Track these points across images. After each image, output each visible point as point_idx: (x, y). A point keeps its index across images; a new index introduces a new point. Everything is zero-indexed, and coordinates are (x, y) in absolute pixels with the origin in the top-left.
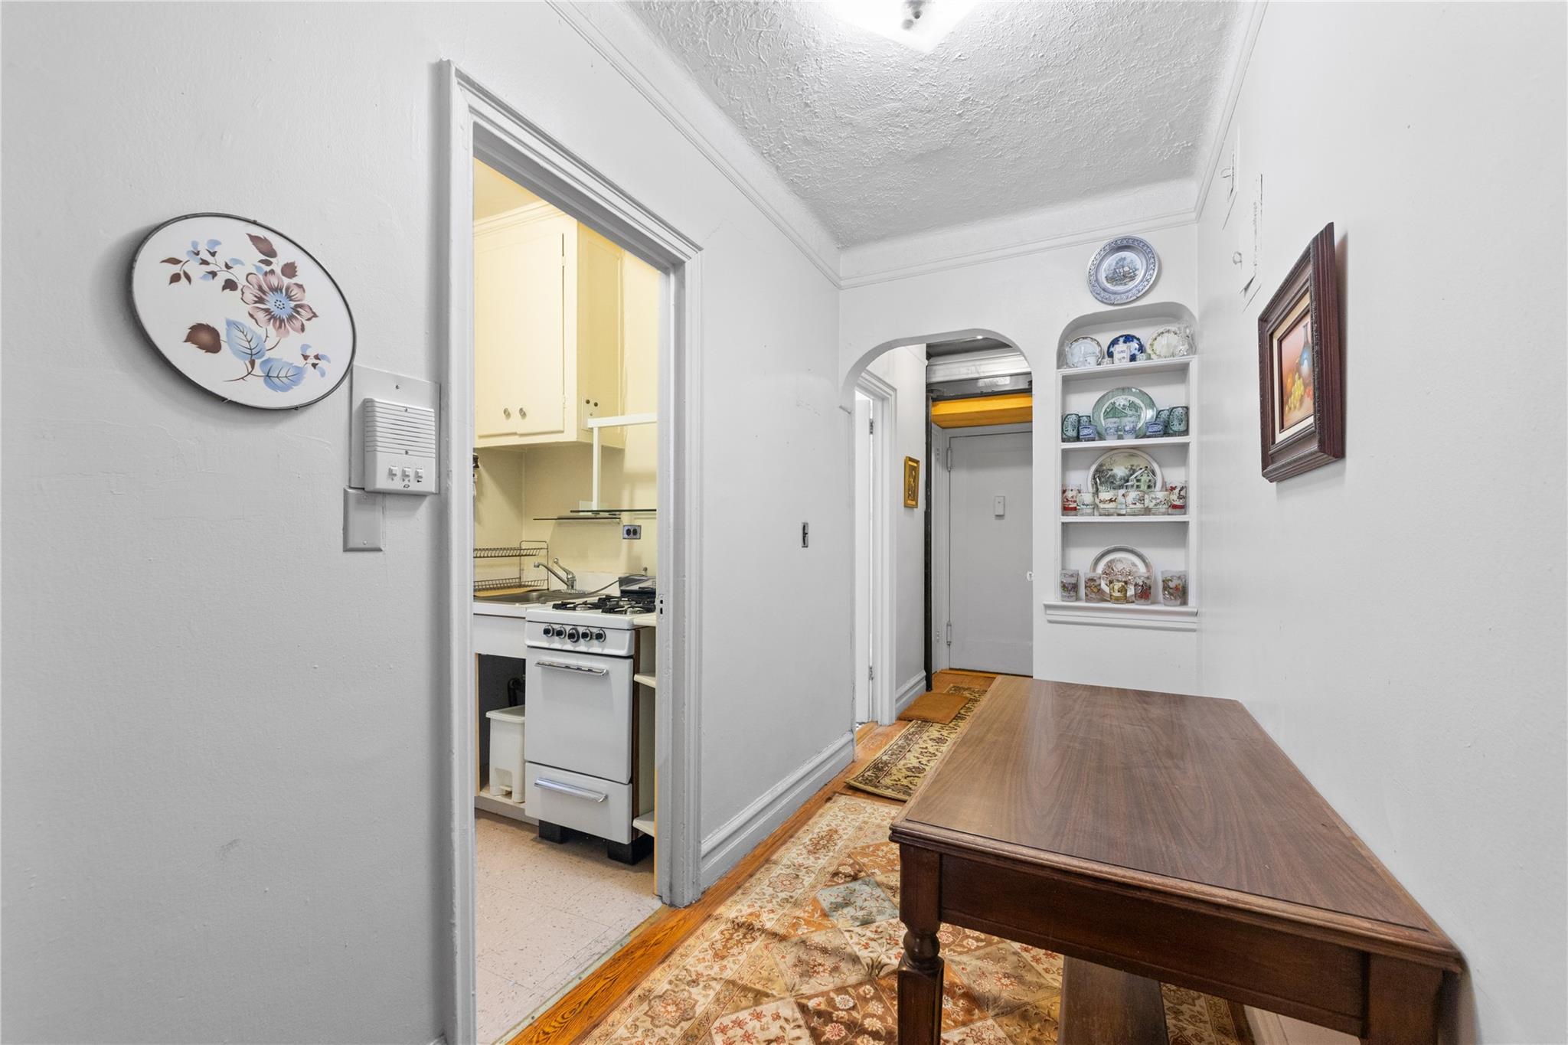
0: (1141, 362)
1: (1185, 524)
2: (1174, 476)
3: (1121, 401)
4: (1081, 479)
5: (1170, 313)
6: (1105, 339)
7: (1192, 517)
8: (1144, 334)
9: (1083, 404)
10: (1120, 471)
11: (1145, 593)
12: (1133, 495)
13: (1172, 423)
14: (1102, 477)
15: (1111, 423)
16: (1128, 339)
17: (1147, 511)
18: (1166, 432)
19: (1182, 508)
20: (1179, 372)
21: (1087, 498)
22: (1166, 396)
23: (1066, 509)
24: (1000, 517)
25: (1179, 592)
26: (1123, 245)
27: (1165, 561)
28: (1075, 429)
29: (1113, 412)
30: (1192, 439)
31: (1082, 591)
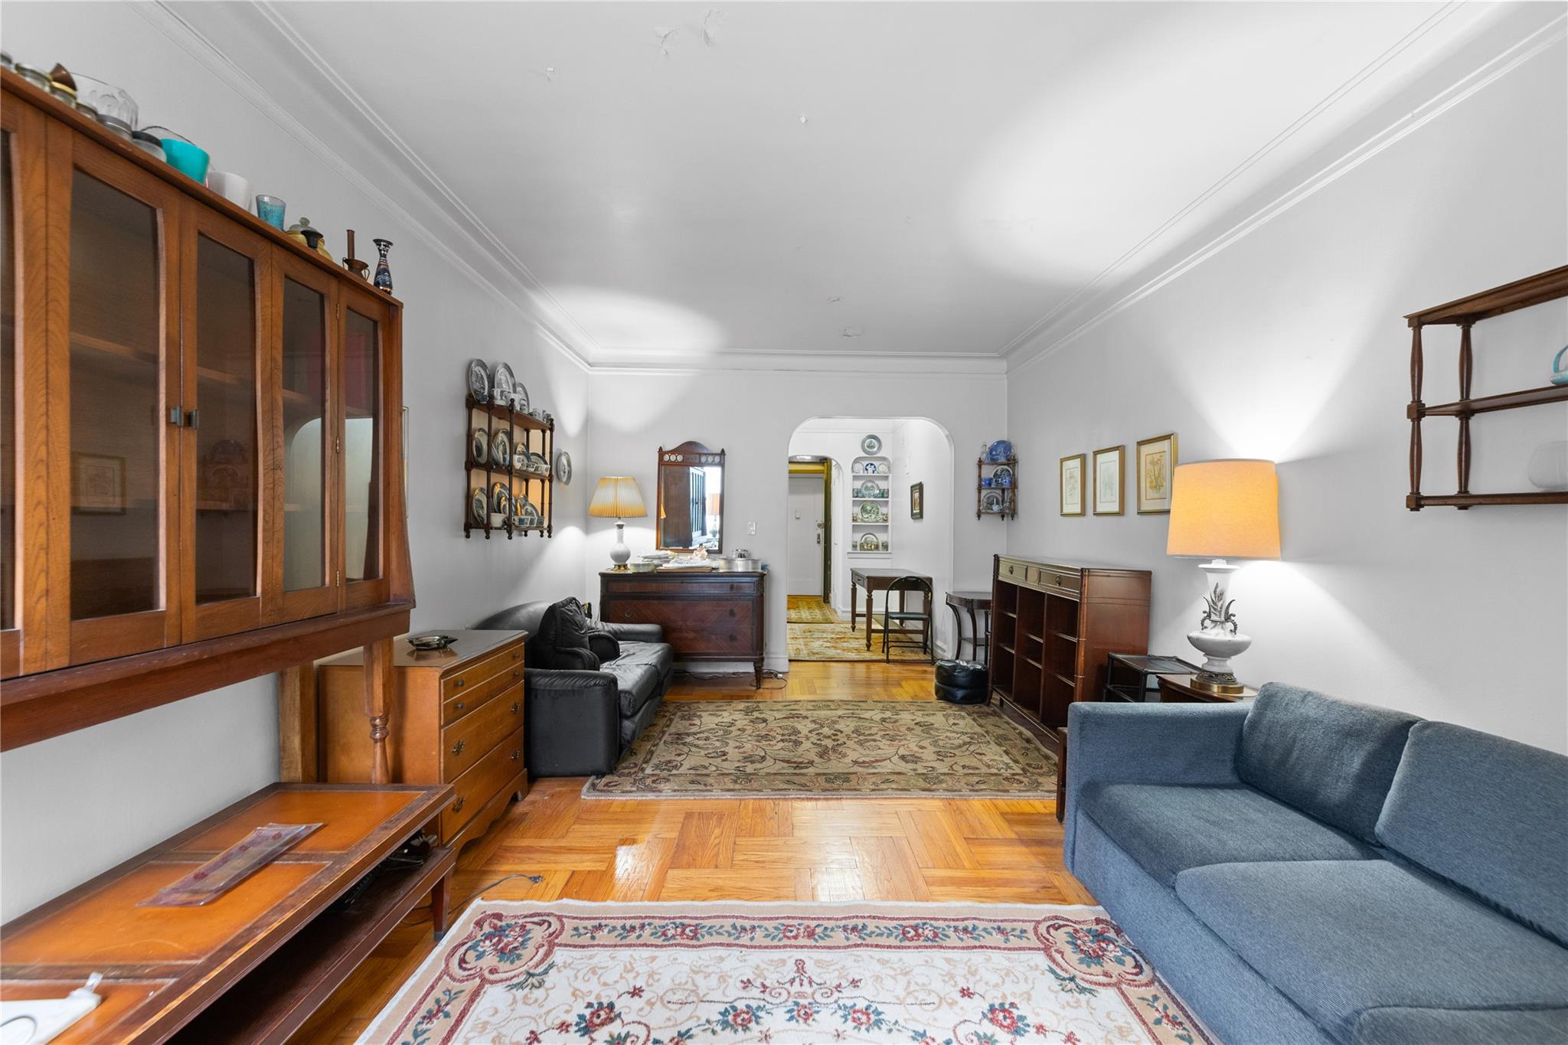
0: (875, 474)
1: (887, 526)
2: (883, 510)
3: (869, 485)
4: (858, 510)
5: (884, 459)
6: (865, 463)
7: (889, 523)
8: (876, 463)
9: (858, 484)
10: (869, 508)
11: (877, 547)
12: (874, 516)
13: (884, 494)
14: (864, 510)
15: (867, 492)
16: (872, 464)
17: (877, 521)
18: (882, 497)
19: (886, 521)
20: (886, 478)
21: (860, 517)
22: (883, 485)
23: (854, 520)
24: (798, 518)
25: (885, 547)
26: (874, 437)
27: (882, 537)
28: (857, 493)
29: (867, 488)
30: (889, 499)
31: (858, 548)
